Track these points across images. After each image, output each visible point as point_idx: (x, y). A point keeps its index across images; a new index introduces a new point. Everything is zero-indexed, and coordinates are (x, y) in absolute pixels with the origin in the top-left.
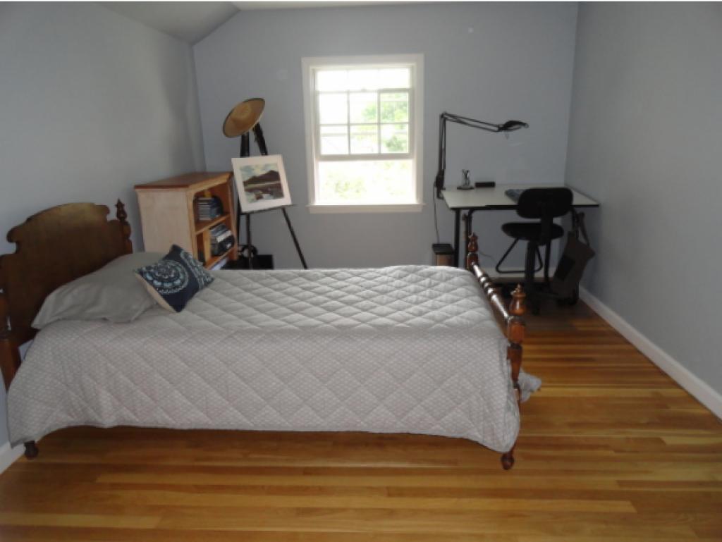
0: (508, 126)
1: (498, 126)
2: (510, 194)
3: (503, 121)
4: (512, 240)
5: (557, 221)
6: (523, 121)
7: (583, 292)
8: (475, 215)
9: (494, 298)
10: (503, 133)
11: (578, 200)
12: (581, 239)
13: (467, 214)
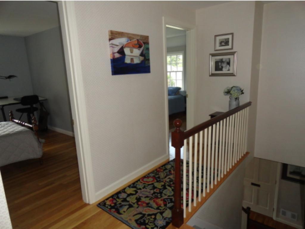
0: (10, 77)
1: (5, 77)
2: (15, 99)
3: (8, 75)
4: (21, 114)
5: (34, 106)
6: (15, 75)
7: (49, 127)
8: (5, 107)
9: (26, 124)
10: (8, 79)
11: (40, 99)
12: (44, 110)
13: (2, 108)
